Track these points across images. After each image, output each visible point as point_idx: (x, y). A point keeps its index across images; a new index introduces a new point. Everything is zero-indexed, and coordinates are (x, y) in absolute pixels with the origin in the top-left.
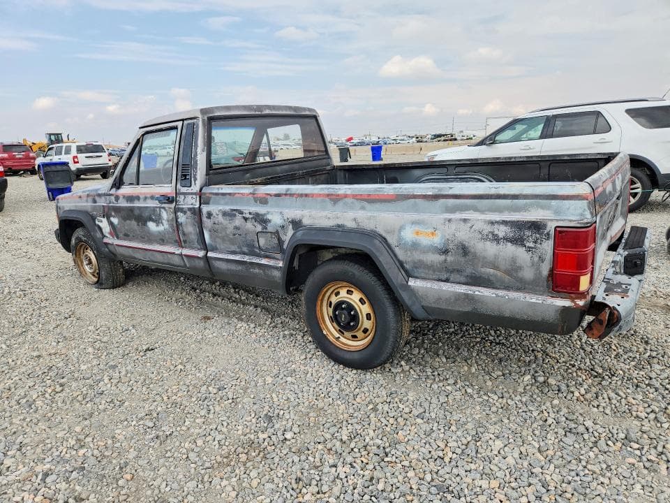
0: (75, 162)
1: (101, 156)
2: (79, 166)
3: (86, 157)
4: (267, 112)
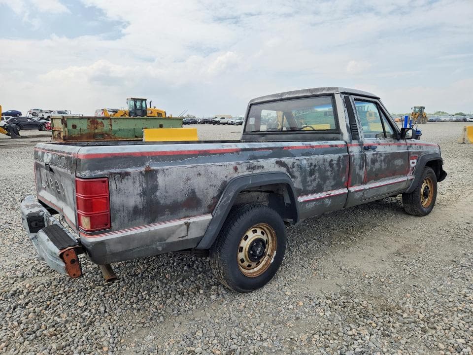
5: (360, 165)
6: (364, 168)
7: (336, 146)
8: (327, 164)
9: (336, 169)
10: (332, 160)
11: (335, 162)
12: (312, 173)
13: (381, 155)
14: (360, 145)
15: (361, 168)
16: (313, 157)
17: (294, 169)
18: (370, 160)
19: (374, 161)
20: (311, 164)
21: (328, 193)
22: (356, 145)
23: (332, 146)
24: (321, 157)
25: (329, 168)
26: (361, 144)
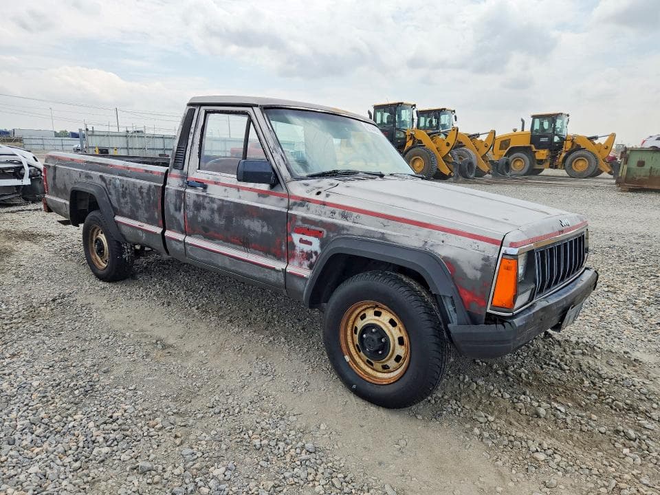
5: (175, 205)
6: (182, 210)
7: (151, 172)
8: (137, 190)
9: (146, 199)
10: (141, 187)
11: (145, 191)
12: (124, 195)
13: (212, 200)
14: (182, 177)
15: (178, 209)
16: (125, 179)
17: (111, 186)
18: (192, 202)
19: (198, 206)
20: (123, 185)
21: (141, 224)
22: (176, 177)
23: (147, 171)
24: (133, 180)
25: (138, 195)
26: (185, 177)
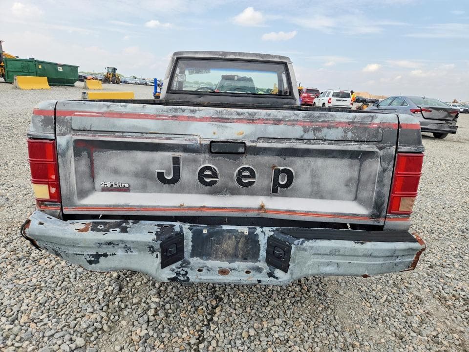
0: (329, 103)
1: (346, 101)
2: (330, 105)
3: (337, 100)
4: (232, 57)
